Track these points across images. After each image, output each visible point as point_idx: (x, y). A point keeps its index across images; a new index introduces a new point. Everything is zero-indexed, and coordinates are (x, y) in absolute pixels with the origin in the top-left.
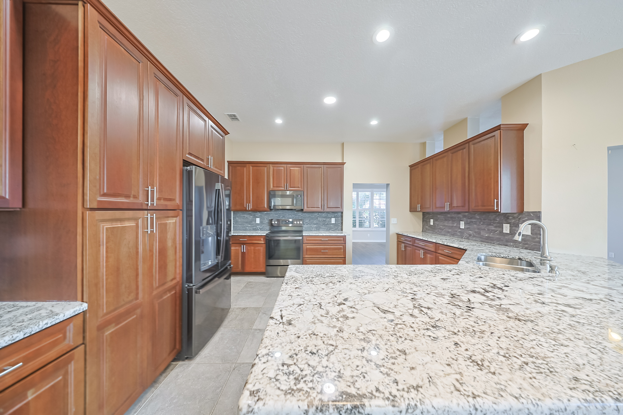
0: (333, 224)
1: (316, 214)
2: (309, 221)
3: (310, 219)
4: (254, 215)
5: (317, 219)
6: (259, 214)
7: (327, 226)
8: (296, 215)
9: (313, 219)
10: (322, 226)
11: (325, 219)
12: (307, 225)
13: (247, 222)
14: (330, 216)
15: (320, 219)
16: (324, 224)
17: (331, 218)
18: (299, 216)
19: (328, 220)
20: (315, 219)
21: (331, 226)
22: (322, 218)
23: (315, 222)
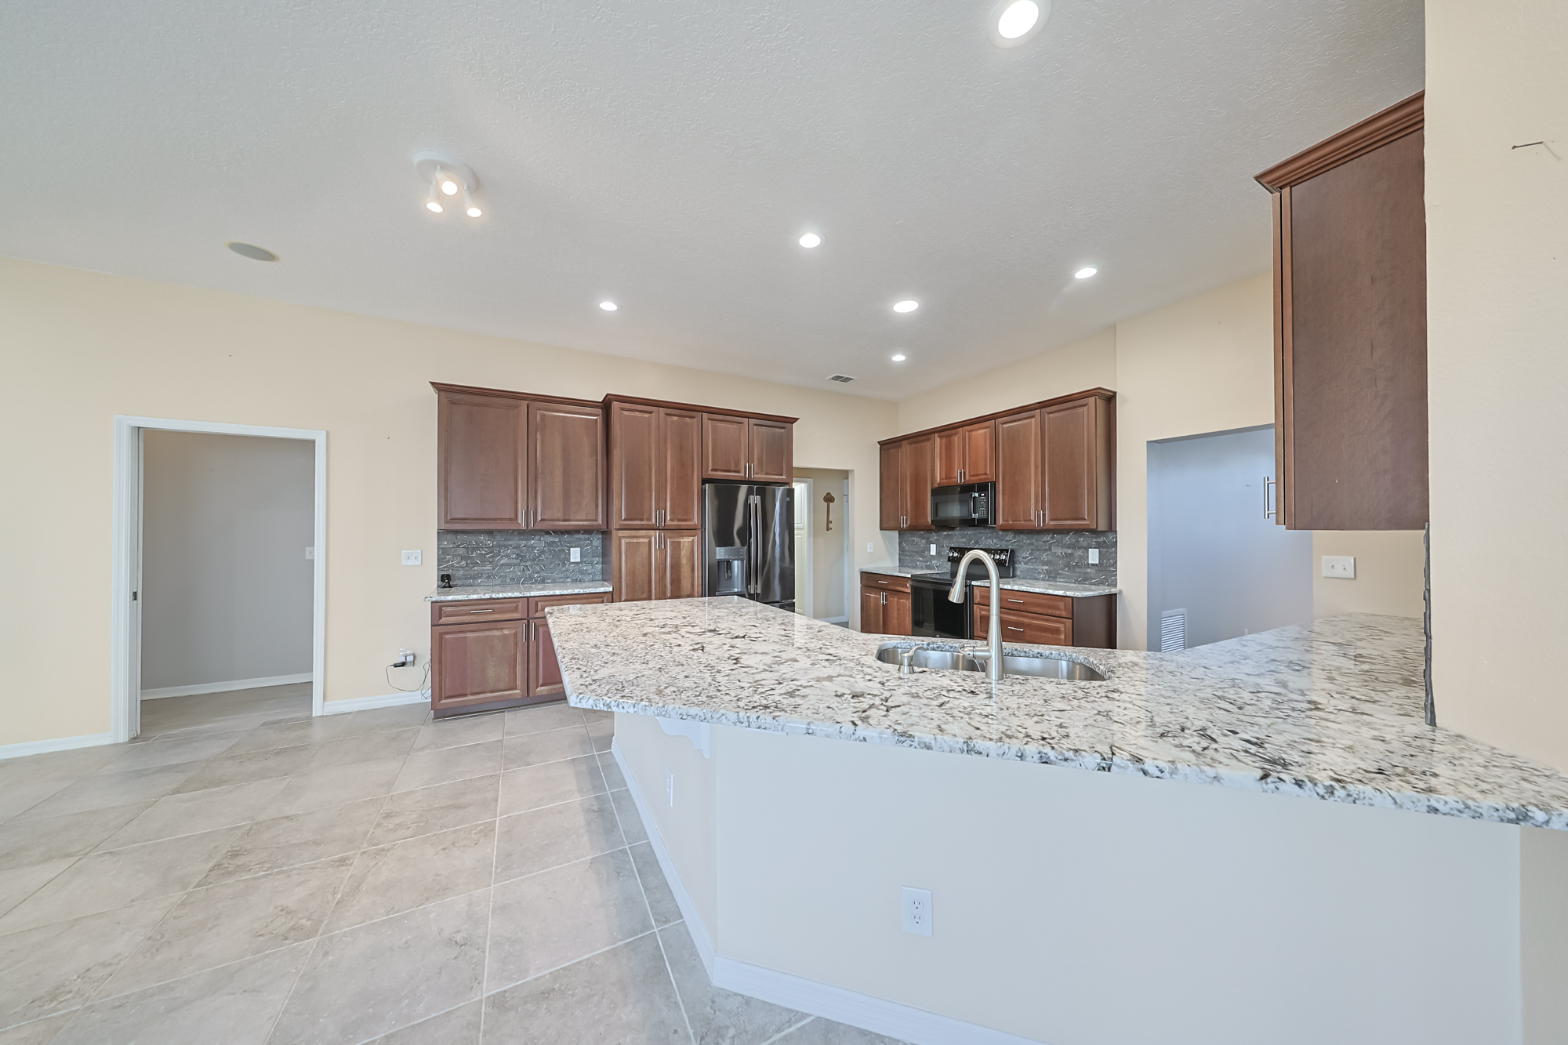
0: (1093, 565)
1: (1047, 538)
2: (1031, 554)
3: (1032, 550)
4: (928, 538)
5: (1050, 549)
6: (934, 536)
7: (1077, 570)
8: (1001, 540)
9: (1039, 550)
10: (1062, 569)
11: (1070, 551)
12: (1026, 563)
13: (917, 552)
14: (1085, 544)
15: (1059, 551)
16: (1068, 565)
17: (1087, 549)
18: (1007, 541)
19: (1079, 553)
20: (1046, 550)
21: (1089, 570)
22: (1062, 547)
23: (1045, 557)
